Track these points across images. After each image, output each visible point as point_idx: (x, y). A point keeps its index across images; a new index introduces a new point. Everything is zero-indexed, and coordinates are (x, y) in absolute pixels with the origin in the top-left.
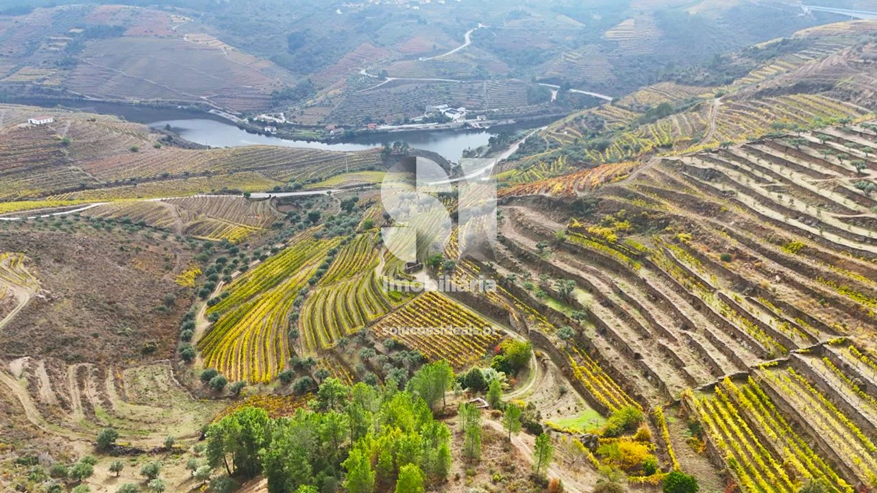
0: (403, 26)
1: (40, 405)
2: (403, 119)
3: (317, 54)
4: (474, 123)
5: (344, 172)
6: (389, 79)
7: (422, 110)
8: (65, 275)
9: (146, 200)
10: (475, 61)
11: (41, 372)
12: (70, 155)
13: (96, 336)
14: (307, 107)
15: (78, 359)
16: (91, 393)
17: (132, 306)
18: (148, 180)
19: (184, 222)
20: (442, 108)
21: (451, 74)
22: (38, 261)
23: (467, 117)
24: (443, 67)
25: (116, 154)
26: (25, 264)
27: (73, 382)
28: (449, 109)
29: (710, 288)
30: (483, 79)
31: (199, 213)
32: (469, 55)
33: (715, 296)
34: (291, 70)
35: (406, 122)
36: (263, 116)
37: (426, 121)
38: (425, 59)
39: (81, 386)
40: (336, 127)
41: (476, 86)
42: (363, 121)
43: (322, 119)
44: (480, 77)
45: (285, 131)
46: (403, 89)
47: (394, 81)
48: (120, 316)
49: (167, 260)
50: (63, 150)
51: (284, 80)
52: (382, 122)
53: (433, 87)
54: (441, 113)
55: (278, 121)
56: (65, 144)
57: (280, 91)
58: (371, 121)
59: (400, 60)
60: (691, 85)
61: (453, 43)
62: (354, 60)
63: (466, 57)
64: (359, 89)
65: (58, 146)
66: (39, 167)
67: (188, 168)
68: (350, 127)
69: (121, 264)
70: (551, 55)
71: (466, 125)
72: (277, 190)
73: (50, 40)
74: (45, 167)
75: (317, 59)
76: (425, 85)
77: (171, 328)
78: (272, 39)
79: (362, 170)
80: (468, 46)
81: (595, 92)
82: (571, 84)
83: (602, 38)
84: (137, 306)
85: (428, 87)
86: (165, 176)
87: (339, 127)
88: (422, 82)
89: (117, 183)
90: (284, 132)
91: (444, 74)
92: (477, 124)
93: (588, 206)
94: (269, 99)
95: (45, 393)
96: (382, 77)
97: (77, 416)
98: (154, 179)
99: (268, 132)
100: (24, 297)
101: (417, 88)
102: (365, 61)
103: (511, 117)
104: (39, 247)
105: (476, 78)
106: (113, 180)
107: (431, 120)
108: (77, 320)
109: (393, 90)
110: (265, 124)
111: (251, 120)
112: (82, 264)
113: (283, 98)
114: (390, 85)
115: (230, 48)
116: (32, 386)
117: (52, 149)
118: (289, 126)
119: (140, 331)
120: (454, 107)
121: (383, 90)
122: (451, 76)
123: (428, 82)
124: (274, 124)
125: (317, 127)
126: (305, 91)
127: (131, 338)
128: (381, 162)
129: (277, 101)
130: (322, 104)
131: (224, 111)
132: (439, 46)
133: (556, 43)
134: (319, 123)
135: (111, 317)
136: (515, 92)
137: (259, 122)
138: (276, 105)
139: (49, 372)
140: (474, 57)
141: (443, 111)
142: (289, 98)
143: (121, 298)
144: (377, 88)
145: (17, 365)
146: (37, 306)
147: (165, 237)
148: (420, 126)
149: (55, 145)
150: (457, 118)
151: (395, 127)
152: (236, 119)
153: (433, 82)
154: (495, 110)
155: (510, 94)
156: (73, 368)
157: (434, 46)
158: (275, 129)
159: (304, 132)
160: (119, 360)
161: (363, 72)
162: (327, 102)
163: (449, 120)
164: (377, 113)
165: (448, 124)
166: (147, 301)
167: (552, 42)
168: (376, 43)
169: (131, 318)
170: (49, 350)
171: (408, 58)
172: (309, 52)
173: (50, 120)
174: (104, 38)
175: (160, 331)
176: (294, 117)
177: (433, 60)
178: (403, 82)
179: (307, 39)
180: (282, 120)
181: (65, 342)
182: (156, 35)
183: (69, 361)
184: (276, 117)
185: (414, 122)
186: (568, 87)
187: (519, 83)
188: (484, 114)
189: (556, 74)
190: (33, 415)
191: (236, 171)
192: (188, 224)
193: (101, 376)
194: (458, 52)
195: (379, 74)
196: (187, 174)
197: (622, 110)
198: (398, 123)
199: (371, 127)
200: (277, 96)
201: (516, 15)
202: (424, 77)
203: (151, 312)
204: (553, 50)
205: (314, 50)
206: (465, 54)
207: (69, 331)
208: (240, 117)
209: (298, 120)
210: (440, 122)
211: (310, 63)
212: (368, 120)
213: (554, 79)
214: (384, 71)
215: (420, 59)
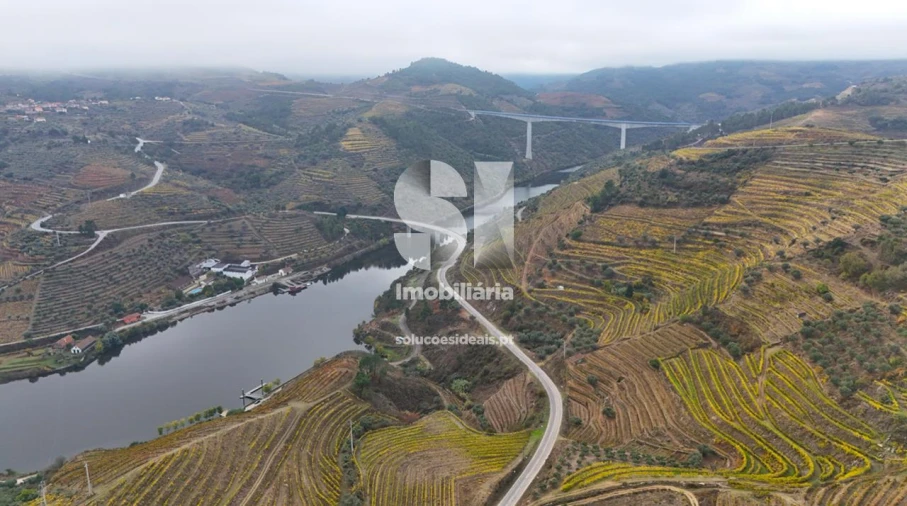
0: (49, 148)
6: (102, 234)
20: (214, 266)
21: (183, 213)
23: (268, 274)
24: (165, 204)
28: (226, 266)
30: (235, 214)
32: (180, 182)
35: (180, 299)
37: (209, 291)
38: (128, 195)
41: (236, 226)
42: (111, 314)
43: (28, 327)
44: (229, 212)
46: (131, 245)
47: (112, 235)
52: (143, 308)
53: (169, 235)
54: (218, 274)
58: (125, 312)
63: (179, 186)
76: (157, 234)
80: (168, 171)
82: (346, 209)
83: (341, 150)
85: (163, 235)
88: (150, 230)
91: (172, 213)
96: (89, 230)
101: (150, 240)
103: (321, 263)
105: (224, 214)
107: (217, 288)
109: (121, 251)
114: (109, 242)
120: (231, 262)
121: (105, 253)
122: (185, 215)
123: (159, 228)
125: (31, 345)
134: (28, 336)
136: (301, 229)
140: (188, 185)
141: (218, 270)
144: (94, 252)
148: (209, 302)
153: (164, 228)
155: (297, 231)
157: (124, 175)
161: (36, 226)
163: (241, 283)
164: (124, 294)
168: (10, 175)
178: (125, 236)
185: (193, 298)
187: (296, 215)
194: (161, 181)
195: (80, 229)
198: (170, 304)
199: (131, 320)
201: (193, 126)
202: (146, 223)
206: (174, 181)
212: (118, 310)
214: (89, 223)
215: (122, 196)
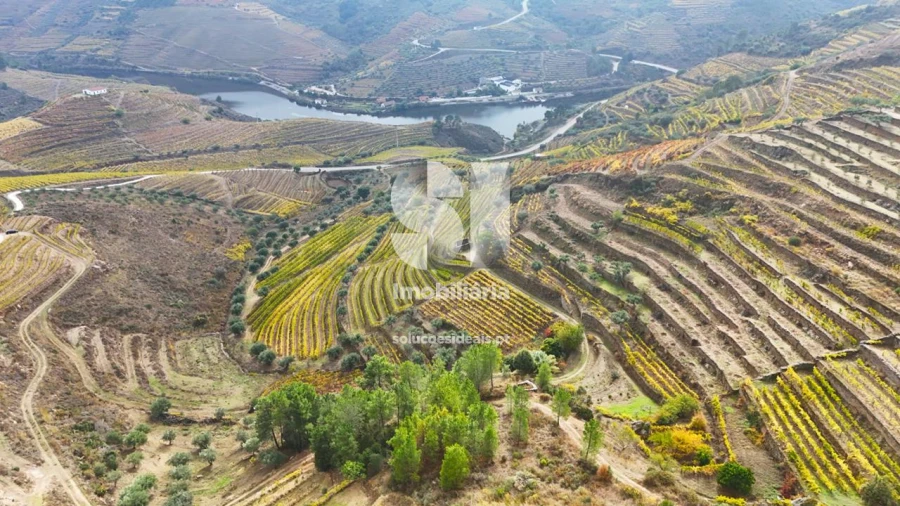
1: (96, 373)
2: (456, 91)
3: (368, 23)
4: (530, 96)
5: (394, 146)
6: (442, 50)
7: (476, 82)
8: (119, 246)
9: (197, 173)
10: (533, 30)
11: (97, 341)
12: (123, 126)
13: (149, 307)
14: (357, 79)
15: (132, 329)
16: (145, 362)
17: (183, 279)
18: (199, 152)
19: (234, 195)
20: (497, 80)
21: (507, 44)
22: (93, 232)
23: (524, 89)
24: (498, 37)
25: (167, 126)
26: (81, 234)
27: (127, 352)
28: (504, 81)
29: (776, 273)
30: (541, 49)
31: (249, 186)
32: (527, 24)
33: (781, 282)
34: (342, 40)
35: (459, 94)
36: (313, 88)
37: (479, 93)
38: (480, 28)
39: (136, 356)
40: (387, 100)
41: (533, 57)
42: (415, 94)
43: (372, 91)
44: (538, 48)
45: (336, 104)
46: (456, 59)
47: (447, 52)
48: (173, 288)
49: (217, 233)
50: (118, 122)
51: (334, 50)
52: (434, 95)
53: (488, 58)
54: (495, 85)
55: (328, 93)
56: (119, 115)
57: (331, 62)
58: (423, 94)
59: (454, 29)
60: (765, 56)
61: (509, 11)
62: (406, 29)
63: (523, 26)
64: (411, 60)
65: (113, 117)
66: (93, 139)
67: (238, 141)
68: (400, 100)
69: (173, 236)
70: (612, 23)
71: (521, 98)
72: (327, 164)
73: (103, 9)
74: (100, 138)
75: (369, 28)
76: (479, 55)
77: (221, 301)
78: (322, 8)
79: (413, 144)
80: (525, 15)
81: (660, 64)
82: (635, 55)
83: (669, 5)
84: (189, 279)
85: (482, 57)
86: (216, 149)
87: (390, 100)
88: (477, 53)
89: (169, 156)
90: (334, 105)
91: (500, 44)
92: (533, 97)
93: (648, 185)
94: (319, 71)
95: (101, 361)
96: (435, 47)
97: (132, 385)
98: (205, 152)
99: (318, 104)
100: (80, 267)
101: (471, 59)
102: (418, 31)
103: (569, 90)
104: (95, 218)
105: (532, 48)
106: (165, 153)
107: (485, 93)
108: (131, 291)
109: (446, 61)
110: (315, 96)
111: (301, 92)
112: (136, 236)
113: (334, 69)
114: (444, 55)
115: (281, 18)
116: (89, 355)
117: (107, 120)
118: (340, 99)
119: (191, 303)
120: (509, 79)
121: (436, 61)
122: (507, 46)
123: (483, 52)
124: (324, 96)
125: (368, 100)
126: (356, 62)
127: (182, 310)
128: (432, 137)
129: (326, 73)
130: (373, 76)
131: (274, 82)
132: (494, 15)
133: (618, 10)
134: (370, 95)
135: (164, 289)
136: (574, 63)
137: (309, 94)
138: (327, 76)
139: (105, 342)
140: (531, 26)
141: (497, 83)
142: (340, 69)
143: (174, 270)
144: (430, 59)
145: (74, 334)
146: (92, 276)
147: (215, 211)
148: (473, 99)
149: (108, 117)
150: (512, 90)
151: (447, 100)
152: (286, 91)
153: (487, 52)
154: (552, 82)
155: (569, 65)
156: (127, 338)
157: (490, 15)
158: (325, 101)
159: (355, 105)
160: (171, 331)
161: (416, 42)
162: (378, 74)
163: (503, 93)
164: (429, 85)
165: (502, 97)
166: (198, 273)
167: (615, 10)
168: (430, 11)
169: (182, 290)
170: (105, 320)
171: (462, 27)
172: (360, 21)
173: (104, 91)
174: (156, 7)
175: (211, 304)
176: (345, 89)
177: (489, 30)
178: (457, 53)
179: (358, 8)
180: (332, 92)
181: (120, 312)
182: (207, 5)
183: (124, 332)
184: (326, 89)
185: (467, 95)
186: (631, 57)
187: (578, 53)
188: (541, 86)
189: (618, 44)
190: (89, 382)
191: (286, 144)
192: (238, 198)
193: (154, 347)
194: (514, 21)
195: (432, 45)
196: (237, 147)
197: (688, 83)
198: (450, 95)
199: (423, 99)
200: (328, 67)
202: (478, 48)
203: (202, 285)
204: (615, 18)
205: (366, 18)
206: (522, 23)
207: (124, 302)
208: (290, 88)
209: (349, 92)
210: (494, 94)
211: (361, 33)
212: (420, 93)
213: (616, 49)
214: (437, 41)
215: (475, 28)
